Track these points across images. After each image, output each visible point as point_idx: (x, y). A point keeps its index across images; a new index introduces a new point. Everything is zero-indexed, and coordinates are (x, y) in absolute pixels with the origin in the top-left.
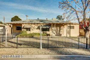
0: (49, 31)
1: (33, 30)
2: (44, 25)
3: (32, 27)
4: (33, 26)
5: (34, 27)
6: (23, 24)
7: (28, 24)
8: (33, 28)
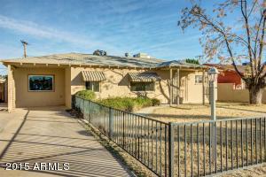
0: (153, 89)
2: (140, 71)
4: (108, 73)
6: (75, 66)
7: (93, 67)
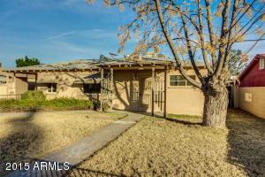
1: (62, 88)
3: (61, 80)
5: (67, 79)
7: (50, 71)
8: (64, 84)
